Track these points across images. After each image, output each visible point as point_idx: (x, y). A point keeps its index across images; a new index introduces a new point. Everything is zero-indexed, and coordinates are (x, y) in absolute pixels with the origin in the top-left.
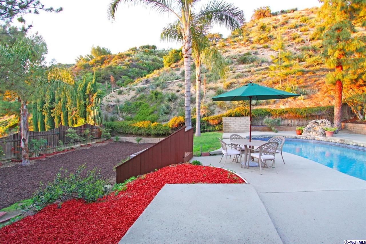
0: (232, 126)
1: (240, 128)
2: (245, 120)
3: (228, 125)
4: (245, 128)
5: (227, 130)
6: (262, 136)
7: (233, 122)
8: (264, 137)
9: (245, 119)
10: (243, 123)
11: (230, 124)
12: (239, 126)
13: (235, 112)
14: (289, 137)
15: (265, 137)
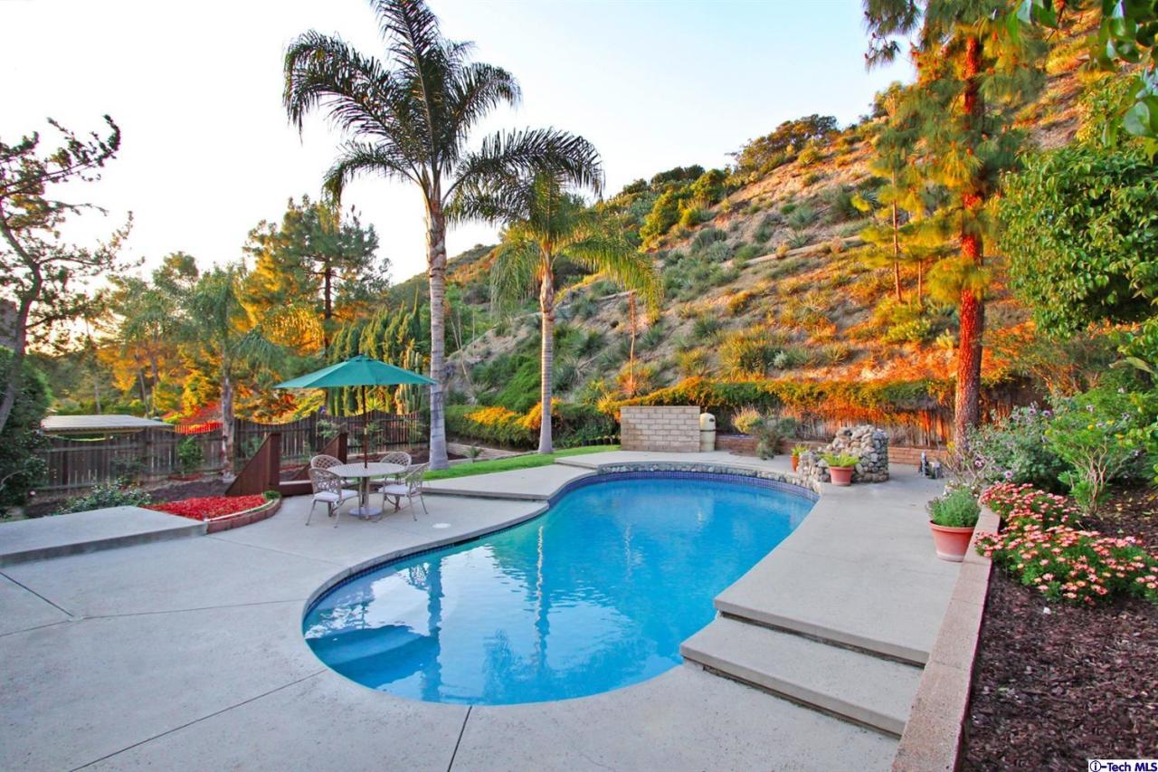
0: (644, 432)
1: (669, 438)
2: (685, 416)
3: (635, 429)
4: (684, 439)
5: (630, 443)
7: (648, 422)
9: (684, 412)
11: (638, 427)
12: (665, 433)
14: (770, 476)
15: (705, 469)
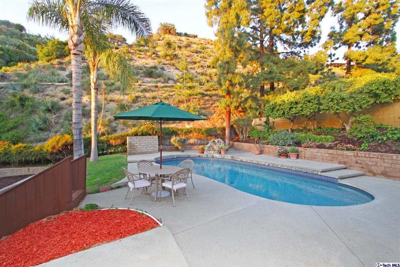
0: (138, 147)
1: (148, 148)
2: (153, 140)
3: (134, 146)
4: (153, 148)
5: (132, 152)
6: (170, 156)
7: (140, 142)
8: (172, 158)
9: (153, 138)
10: (150, 143)
11: (135, 145)
12: (146, 146)
13: (142, 131)
